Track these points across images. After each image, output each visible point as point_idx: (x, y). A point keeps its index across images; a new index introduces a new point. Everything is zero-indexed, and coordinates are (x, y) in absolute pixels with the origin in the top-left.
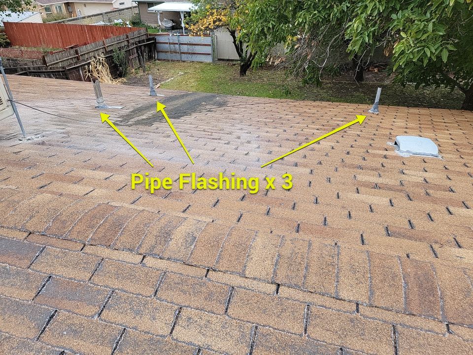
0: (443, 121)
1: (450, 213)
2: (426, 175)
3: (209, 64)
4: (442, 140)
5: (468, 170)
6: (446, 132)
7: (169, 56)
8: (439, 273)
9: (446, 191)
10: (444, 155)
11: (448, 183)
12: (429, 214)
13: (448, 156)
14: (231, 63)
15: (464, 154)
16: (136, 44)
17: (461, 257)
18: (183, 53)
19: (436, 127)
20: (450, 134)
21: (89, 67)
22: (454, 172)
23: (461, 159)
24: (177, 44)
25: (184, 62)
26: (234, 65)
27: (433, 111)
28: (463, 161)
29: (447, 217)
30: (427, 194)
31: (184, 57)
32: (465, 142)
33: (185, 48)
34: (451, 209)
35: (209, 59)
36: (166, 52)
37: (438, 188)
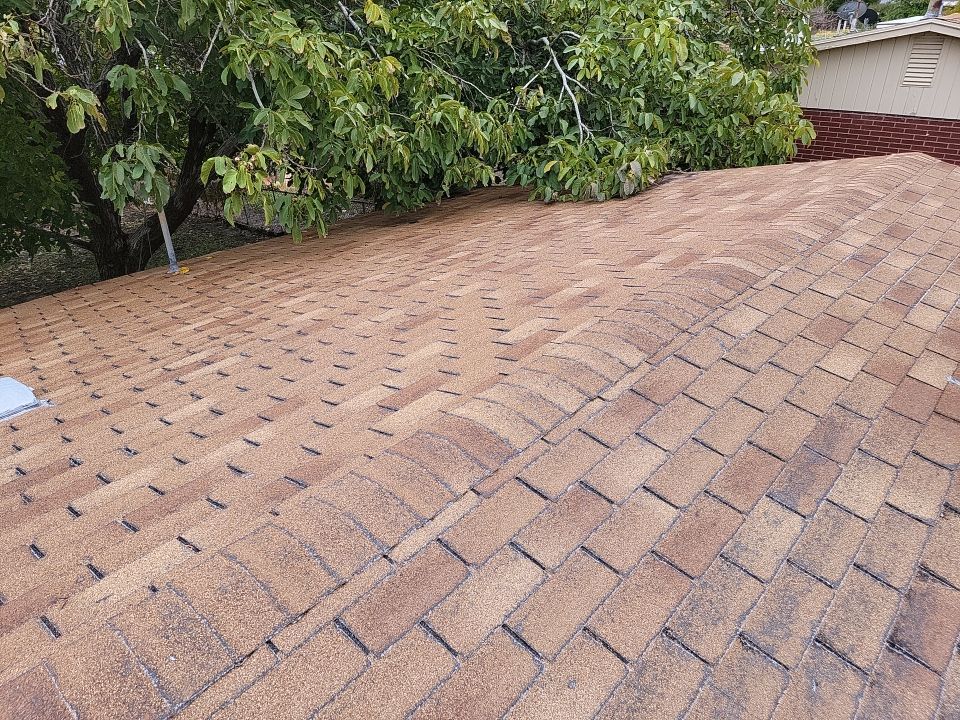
0: (44, 323)
1: (77, 514)
2: (20, 458)
4: (46, 365)
5: (100, 404)
6: (53, 343)
8: (62, 670)
9: (65, 470)
10: (51, 395)
11: (68, 450)
12: (33, 547)
13: (60, 393)
15: (92, 373)
17: (105, 599)
19: (31, 341)
20: (61, 345)
22: (75, 421)
23: (85, 389)
27: (20, 310)
28: (90, 390)
29: (72, 527)
30: (27, 500)
32: (89, 349)
34: (77, 505)
37: (48, 472)
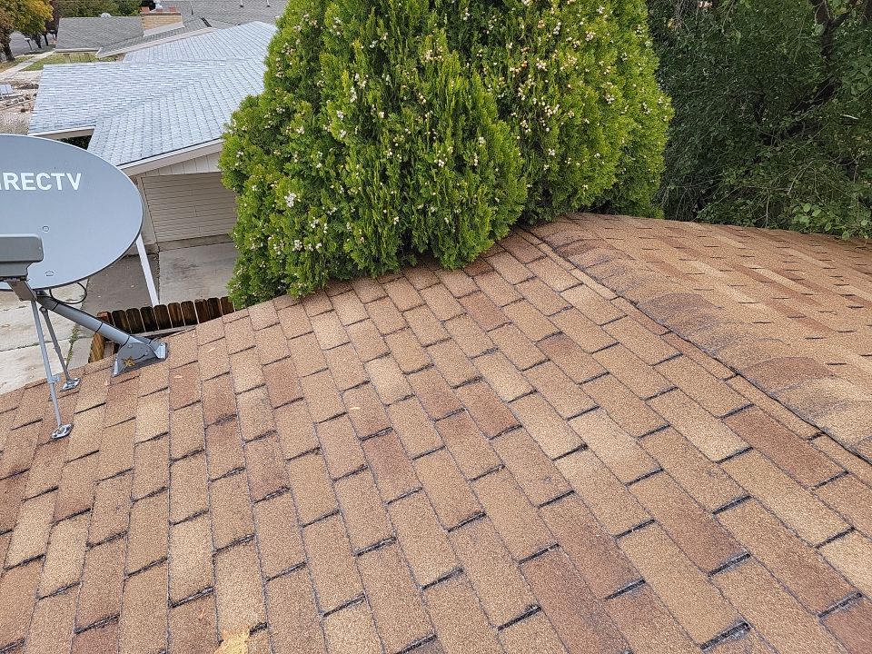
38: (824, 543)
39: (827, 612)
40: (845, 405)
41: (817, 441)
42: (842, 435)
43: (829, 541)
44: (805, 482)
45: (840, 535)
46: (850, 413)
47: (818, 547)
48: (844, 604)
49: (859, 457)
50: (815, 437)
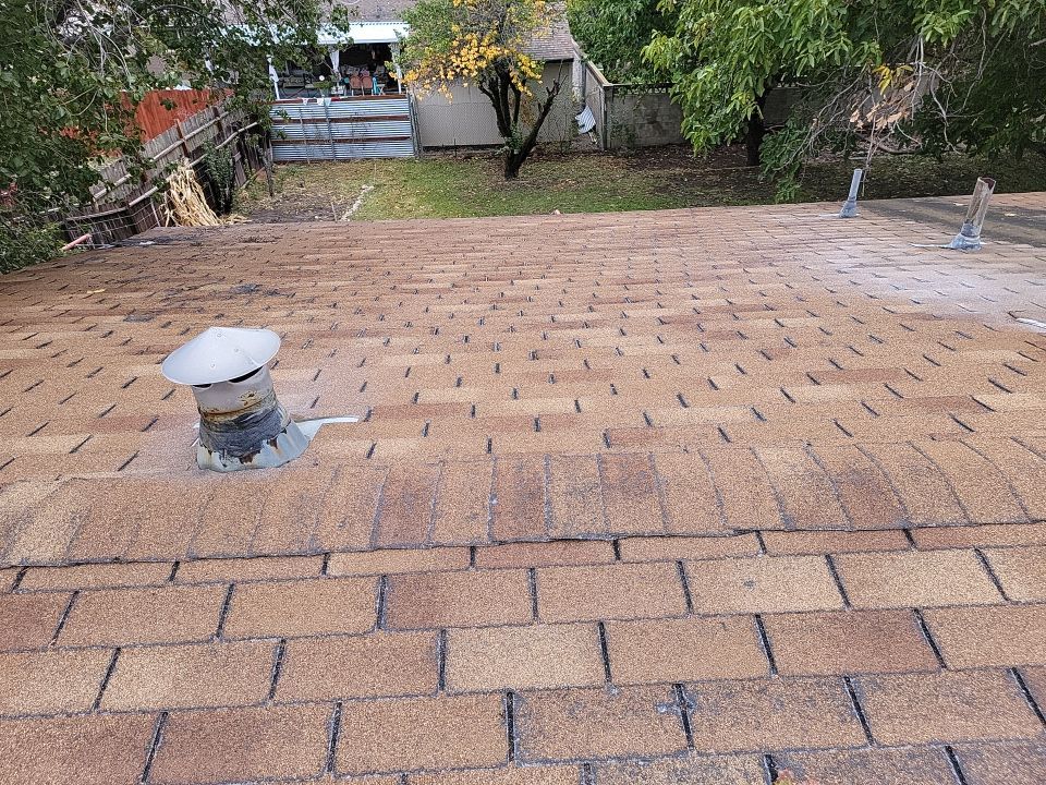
3: (410, 161)
7: (303, 151)
14: (461, 152)
16: (235, 130)
18: (340, 141)
21: (169, 193)
24: (323, 121)
25: (346, 161)
26: (469, 157)
31: (342, 151)
33: (344, 130)
35: (406, 151)
36: (298, 142)
38: (101, 694)
39: (147, 768)
40: (28, 517)
41: (25, 584)
42: (45, 554)
43: (104, 687)
44: (40, 642)
45: (111, 669)
46: (39, 522)
47: (97, 705)
48: (157, 740)
49: (78, 564)
50: (19, 580)
